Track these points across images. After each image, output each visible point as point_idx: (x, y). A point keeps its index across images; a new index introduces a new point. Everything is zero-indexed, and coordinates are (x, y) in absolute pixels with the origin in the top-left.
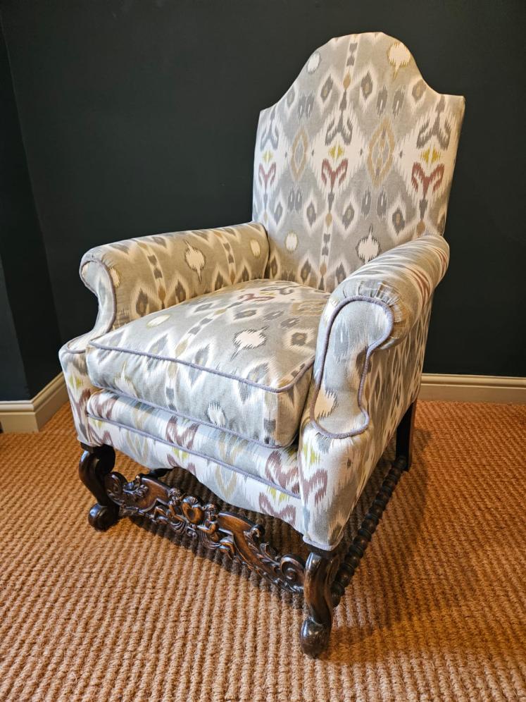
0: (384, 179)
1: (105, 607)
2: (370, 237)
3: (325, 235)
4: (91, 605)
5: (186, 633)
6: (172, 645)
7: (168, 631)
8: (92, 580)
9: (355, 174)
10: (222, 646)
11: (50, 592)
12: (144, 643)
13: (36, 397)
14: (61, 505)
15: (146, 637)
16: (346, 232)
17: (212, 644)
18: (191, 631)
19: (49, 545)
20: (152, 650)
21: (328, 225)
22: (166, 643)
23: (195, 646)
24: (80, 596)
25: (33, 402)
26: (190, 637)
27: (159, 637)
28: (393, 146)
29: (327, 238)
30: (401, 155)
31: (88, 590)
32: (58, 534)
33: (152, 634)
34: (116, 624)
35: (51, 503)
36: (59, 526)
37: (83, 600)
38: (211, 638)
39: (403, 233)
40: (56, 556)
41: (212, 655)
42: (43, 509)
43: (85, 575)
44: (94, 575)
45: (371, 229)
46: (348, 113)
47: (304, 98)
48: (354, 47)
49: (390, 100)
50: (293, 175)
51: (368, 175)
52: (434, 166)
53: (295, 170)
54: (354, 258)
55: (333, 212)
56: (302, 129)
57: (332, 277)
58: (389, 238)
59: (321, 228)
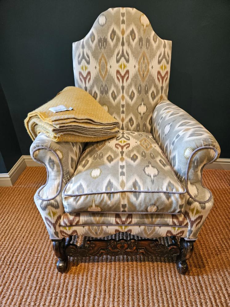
0: (147, 79)
1: (45, 273)
2: (143, 104)
3: (122, 105)
4: (38, 272)
5: (77, 284)
6: (72, 290)
7: (70, 284)
8: (39, 260)
9: (133, 77)
10: (92, 290)
11: (22, 265)
12: (60, 289)
13: (10, 171)
14: (24, 224)
15: (61, 286)
16: (132, 103)
17: (88, 289)
18: (80, 283)
19: (20, 243)
20: (64, 292)
21: (123, 100)
22: (69, 289)
23: (81, 290)
24: (34, 268)
25: (9, 174)
26: (79, 286)
27: (67, 286)
28: (149, 64)
29: (123, 106)
30: (152, 67)
31: (37, 264)
32: (23, 238)
33: (64, 285)
34: (49, 280)
35: (20, 222)
36: (24, 234)
37: (35, 269)
38: (88, 287)
39: (155, 100)
40: (23, 249)
41: (88, 294)
42: (16, 225)
43: (36, 258)
44: (39, 258)
45: (143, 100)
46: (126, 47)
47: (101, 39)
48: (123, 15)
49: (144, 42)
50: (101, 78)
51: (139, 77)
52: (165, 72)
53: (102, 75)
54: (137, 113)
55: (125, 94)
56: (103, 55)
57: (127, 123)
58: (150, 104)
59: (120, 101)
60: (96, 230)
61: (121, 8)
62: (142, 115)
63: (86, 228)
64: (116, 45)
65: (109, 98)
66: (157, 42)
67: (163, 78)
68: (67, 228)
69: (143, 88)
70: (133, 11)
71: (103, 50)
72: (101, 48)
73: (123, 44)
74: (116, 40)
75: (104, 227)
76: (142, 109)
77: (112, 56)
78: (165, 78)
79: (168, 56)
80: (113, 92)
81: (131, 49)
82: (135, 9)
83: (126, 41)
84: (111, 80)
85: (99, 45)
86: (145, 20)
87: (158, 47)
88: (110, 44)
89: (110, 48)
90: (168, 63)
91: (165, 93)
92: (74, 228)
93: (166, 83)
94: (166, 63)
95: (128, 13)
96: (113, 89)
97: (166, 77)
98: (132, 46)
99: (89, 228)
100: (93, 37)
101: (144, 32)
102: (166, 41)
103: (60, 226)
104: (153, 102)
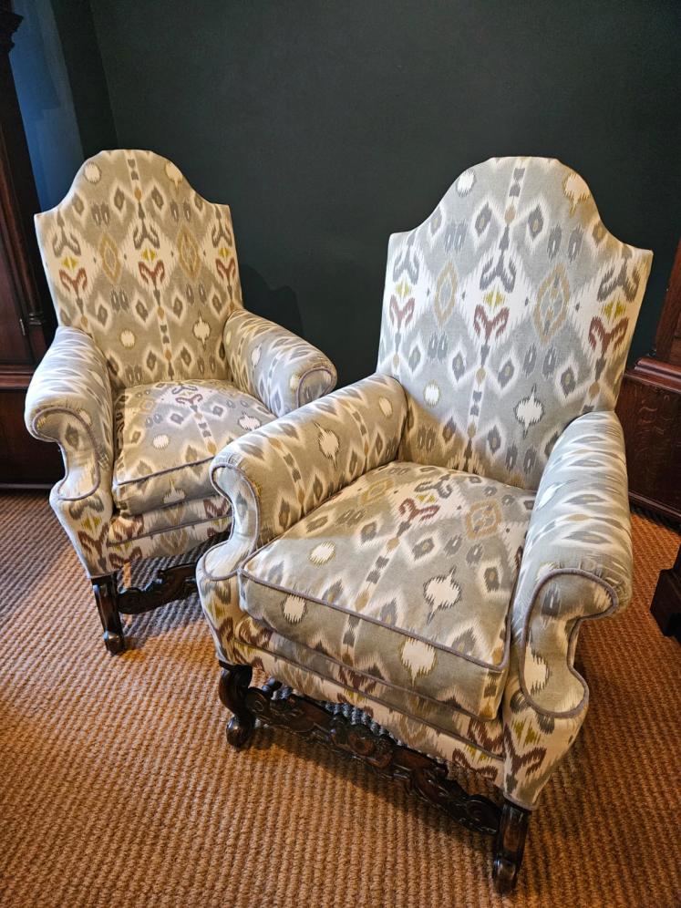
2: (201, 320)
16: (180, 320)
28: (196, 247)
29: (164, 328)
30: (205, 253)
39: (222, 312)
45: (200, 314)
46: (148, 221)
47: (96, 207)
48: (132, 163)
49: (180, 209)
50: (109, 279)
51: (184, 271)
52: (229, 260)
53: (111, 273)
54: (194, 340)
55: (163, 306)
56: (105, 235)
57: (178, 359)
58: (215, 319)
59: (156, 321)
60: (174, 537)
61: (125, 151)
62: (204, 340)
63: (157, 537)
64: (129, 218)
65: (133, 316)
66: (204, 208)
67: (227, 271)
68: (122, 546)
69: (196, 291)
70: (150, 156)
71: (104, 226)
72: (100, 224)
73: (142, 215)
74: (127, 207)
75: (188, 529)
76: (202, 330)
77: (124, 237)
78: (232, 271)
79: (229, 232)
80: (139, 303)
81: (160, 223)
82: (151, 153)
83: (147, 210)
84: (129, 281)
85: (95, 218)
86: (174, 172)
87: (208, 217)
88: (115, 216)
89: (118, 224)
90: (230, 244)
91: (237, 297)
92: (136, 543)
93: (234, 281)
94: (226, 244)
95: (142, 160)
96: (137, 297)
97: (233, 268)
98: (159, 217)
99: (162, 536)
100: (78, 203)
101: (177, 193)
102: (218, 206)
103: (109, 544)
104: (219, 316)
